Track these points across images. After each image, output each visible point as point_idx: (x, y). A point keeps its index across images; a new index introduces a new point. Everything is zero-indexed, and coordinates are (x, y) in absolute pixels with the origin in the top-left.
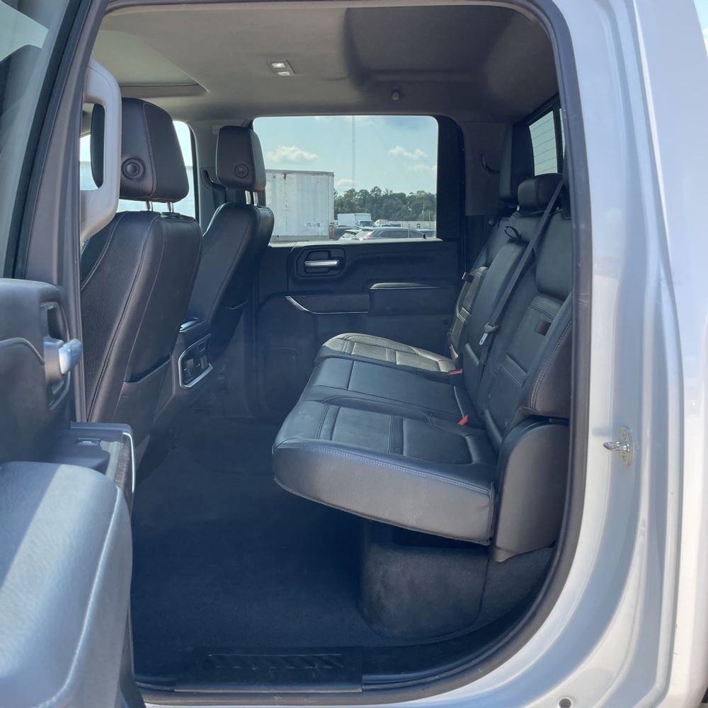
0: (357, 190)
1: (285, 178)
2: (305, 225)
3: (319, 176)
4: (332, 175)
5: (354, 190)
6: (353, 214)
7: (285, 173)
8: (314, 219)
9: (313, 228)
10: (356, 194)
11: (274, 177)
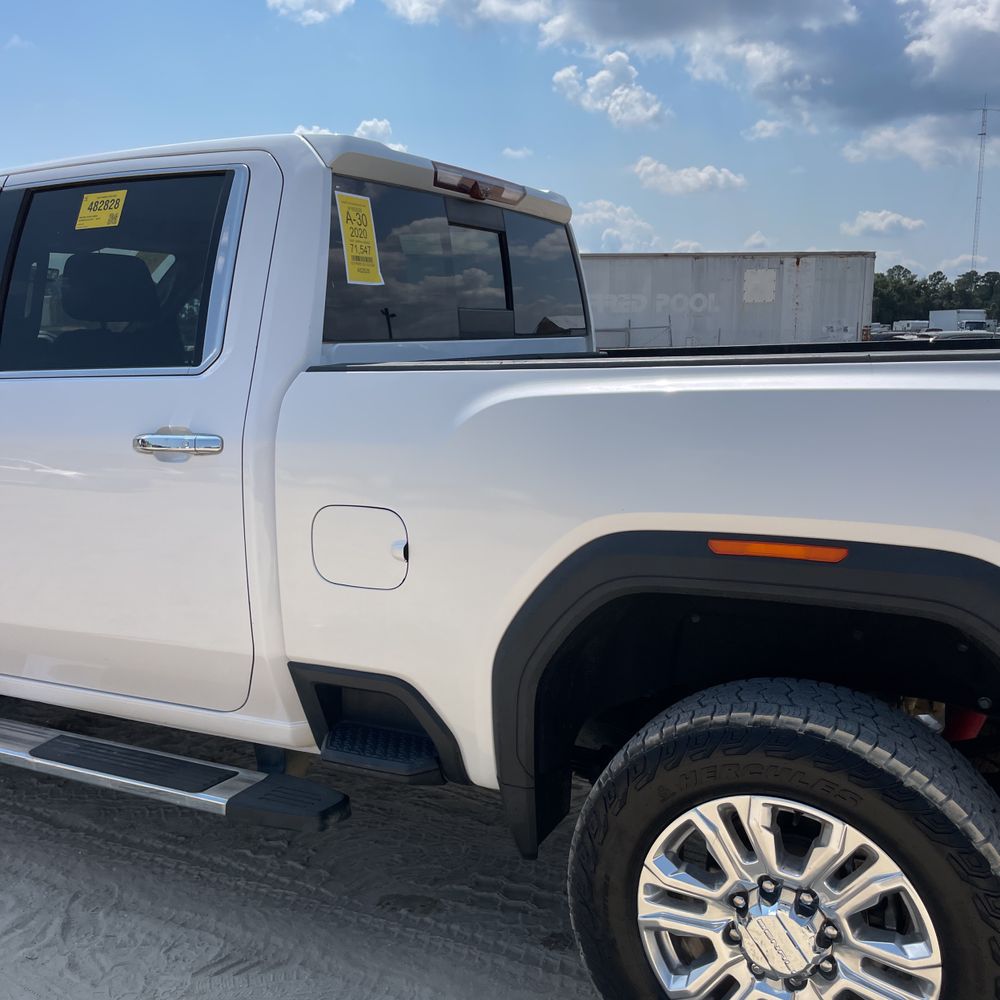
0: (982, 273)
1: (798, 263)
2: (824, 329)
3: (850, 259)
4: (873, 255)
5: (975, 273)
6: (955, 311)
7: (799, 257)
8: (839, 322)
9: (835, 334)
10: (978, 279)
11: (782, 263)
